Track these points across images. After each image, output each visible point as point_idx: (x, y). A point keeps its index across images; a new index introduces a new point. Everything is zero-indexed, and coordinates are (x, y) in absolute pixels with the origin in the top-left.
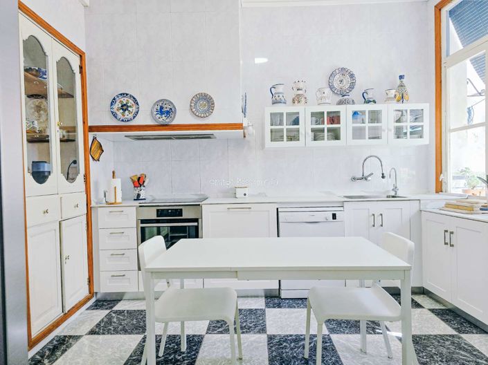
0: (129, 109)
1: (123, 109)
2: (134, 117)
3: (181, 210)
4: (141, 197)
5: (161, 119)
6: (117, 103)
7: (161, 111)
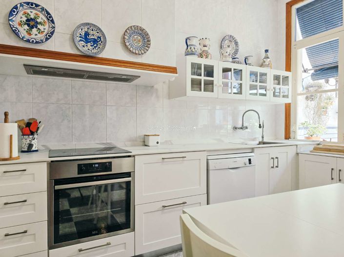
0: (39, 26)
1: (28, 25)
2: (47, 39)
3: (110, 163)
5: (86, 48)
6: (20, 14)
7: (86, 38)
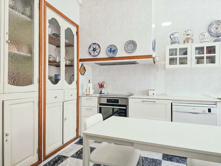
0: (97, 50)
1: (94, 51)
2: (98, 54)
3: (118, 100)
4: (102, 93)
5: (110, 55)
6: (92, 48)
7: (111, 51)
